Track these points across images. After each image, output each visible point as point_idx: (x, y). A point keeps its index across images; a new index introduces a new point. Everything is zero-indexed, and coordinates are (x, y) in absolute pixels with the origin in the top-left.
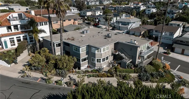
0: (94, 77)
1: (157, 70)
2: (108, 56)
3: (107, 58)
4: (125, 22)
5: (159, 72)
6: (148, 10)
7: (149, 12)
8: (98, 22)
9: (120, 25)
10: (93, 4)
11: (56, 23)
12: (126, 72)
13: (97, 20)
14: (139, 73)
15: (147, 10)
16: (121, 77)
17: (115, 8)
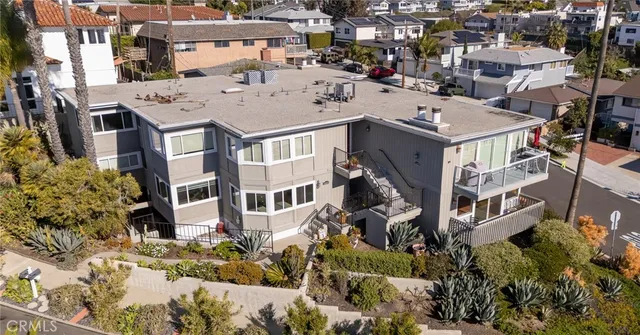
0: (196, 276)
1: (546, 273)
2: (314, 183)
3: (306, 193)
4: (495, 64)
5: (561, 283)
6: (628, 31)
7: (631, 36)
8: (394, 65)
9: (477, 76)
10: (414, 10)
11: (187, 50)
12: (373, 266)
13: (390, 58)
14: (442, 278)
15: (623, 30)
16: (338, 289)
17: (493, 21)
